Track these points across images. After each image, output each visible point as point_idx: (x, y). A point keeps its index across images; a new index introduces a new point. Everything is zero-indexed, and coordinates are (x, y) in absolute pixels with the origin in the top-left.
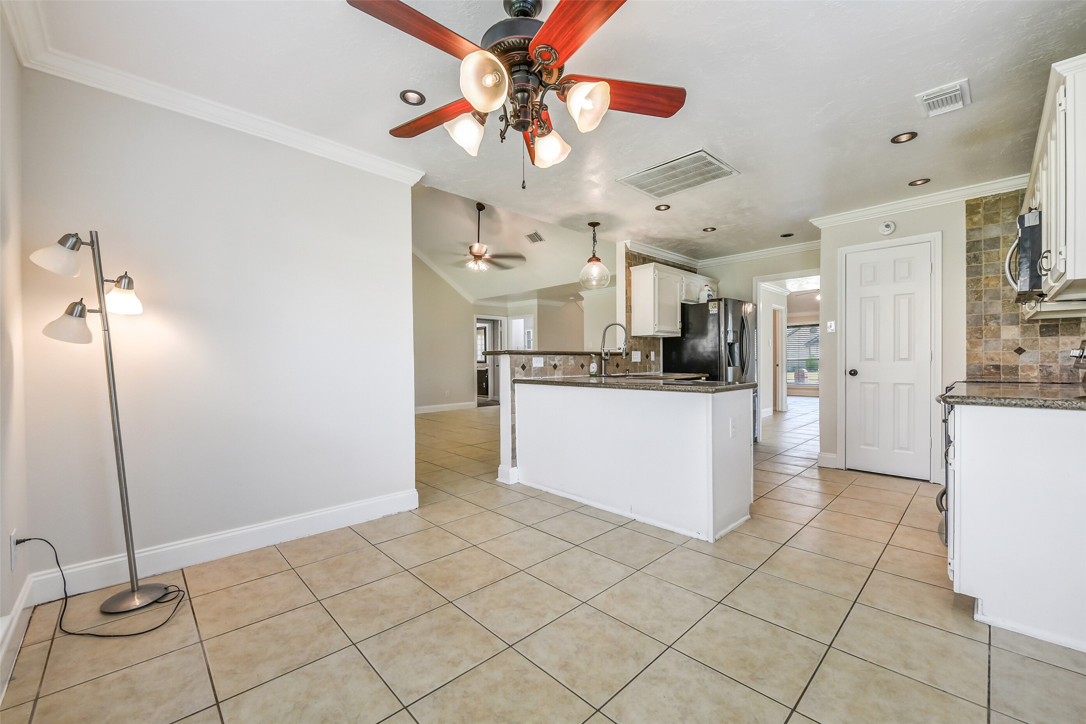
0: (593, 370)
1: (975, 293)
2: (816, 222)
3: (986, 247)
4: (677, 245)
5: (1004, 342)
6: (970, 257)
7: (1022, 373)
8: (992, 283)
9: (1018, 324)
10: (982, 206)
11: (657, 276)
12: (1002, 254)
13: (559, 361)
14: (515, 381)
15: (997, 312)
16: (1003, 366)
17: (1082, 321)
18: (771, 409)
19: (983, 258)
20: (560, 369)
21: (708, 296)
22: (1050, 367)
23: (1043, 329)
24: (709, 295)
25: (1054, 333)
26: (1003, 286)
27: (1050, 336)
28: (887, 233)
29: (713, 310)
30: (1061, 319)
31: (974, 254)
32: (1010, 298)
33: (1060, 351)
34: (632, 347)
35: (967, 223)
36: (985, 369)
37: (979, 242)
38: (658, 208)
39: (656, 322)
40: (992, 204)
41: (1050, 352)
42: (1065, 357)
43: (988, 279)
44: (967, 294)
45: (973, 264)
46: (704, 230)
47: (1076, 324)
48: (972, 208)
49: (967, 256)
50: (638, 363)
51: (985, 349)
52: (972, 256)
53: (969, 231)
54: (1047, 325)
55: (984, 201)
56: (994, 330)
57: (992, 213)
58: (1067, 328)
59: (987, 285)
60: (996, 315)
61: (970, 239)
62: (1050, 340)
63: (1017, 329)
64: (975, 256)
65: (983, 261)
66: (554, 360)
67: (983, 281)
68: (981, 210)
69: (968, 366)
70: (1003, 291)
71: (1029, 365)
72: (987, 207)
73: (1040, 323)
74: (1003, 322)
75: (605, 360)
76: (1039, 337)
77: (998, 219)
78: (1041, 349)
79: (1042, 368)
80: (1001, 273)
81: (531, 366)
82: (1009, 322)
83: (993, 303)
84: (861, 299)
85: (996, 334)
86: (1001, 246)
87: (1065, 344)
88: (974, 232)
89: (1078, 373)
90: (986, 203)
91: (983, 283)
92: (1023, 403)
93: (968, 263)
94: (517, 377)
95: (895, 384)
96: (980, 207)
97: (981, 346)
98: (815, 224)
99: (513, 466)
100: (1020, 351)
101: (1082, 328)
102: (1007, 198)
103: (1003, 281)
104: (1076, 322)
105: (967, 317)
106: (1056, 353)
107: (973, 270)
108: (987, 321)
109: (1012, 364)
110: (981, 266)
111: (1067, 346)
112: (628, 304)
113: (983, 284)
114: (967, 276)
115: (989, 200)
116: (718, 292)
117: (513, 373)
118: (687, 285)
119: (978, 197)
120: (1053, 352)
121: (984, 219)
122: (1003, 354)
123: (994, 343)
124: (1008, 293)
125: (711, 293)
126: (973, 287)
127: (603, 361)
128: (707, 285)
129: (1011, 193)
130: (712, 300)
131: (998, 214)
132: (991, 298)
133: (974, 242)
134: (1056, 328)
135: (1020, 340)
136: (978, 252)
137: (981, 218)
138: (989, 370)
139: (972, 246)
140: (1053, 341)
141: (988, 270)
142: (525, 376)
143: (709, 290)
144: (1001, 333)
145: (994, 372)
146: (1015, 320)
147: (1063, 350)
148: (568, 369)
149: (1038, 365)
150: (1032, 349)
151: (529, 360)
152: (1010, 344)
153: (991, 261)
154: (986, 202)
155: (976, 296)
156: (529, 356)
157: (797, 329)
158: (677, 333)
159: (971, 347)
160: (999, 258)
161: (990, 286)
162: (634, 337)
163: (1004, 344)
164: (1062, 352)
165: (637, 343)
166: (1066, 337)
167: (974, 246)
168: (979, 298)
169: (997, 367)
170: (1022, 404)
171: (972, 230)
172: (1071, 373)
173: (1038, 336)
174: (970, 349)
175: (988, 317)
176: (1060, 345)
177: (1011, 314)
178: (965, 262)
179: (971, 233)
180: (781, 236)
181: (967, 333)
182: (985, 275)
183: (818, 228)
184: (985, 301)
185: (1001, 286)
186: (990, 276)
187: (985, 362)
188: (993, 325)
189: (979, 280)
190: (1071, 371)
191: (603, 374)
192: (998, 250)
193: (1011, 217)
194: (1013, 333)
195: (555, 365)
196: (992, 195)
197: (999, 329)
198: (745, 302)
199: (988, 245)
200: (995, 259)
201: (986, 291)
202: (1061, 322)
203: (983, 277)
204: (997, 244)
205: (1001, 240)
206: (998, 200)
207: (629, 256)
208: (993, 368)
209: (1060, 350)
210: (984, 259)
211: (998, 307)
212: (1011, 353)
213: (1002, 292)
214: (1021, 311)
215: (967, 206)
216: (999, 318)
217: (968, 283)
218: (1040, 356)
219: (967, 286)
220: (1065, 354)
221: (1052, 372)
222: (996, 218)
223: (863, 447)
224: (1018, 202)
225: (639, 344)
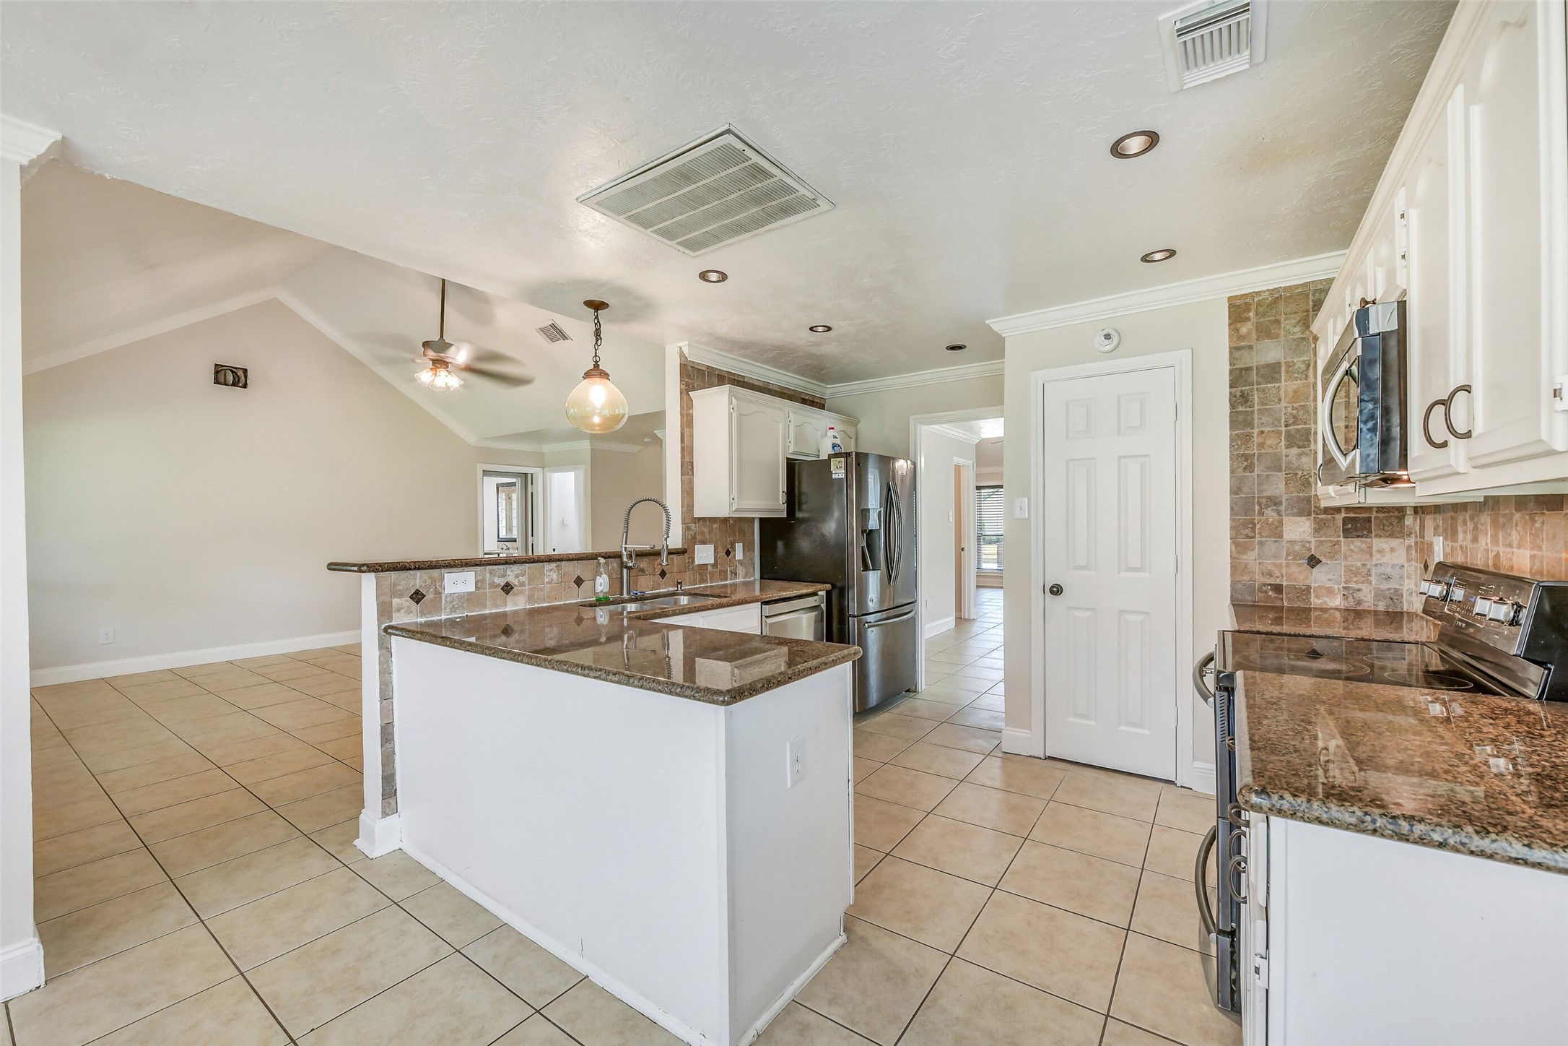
0: (601, 588)
1: (1243, 460)
2: (997, 325)
3: (1260, 379)
4: (779, 356)
5: (1289, 544)
6: (1235, 396)
7: (1316, 600)
8: (1269, 442)
9: (1310, 515)
10: (1254, 307)
11: (735, 408)
12: (1285, 392)
13: (517, 576)
14: (389, 630)
15: (1277, 493)
16: (1287, 586)
17: (1408, 513)
18: (952, 618)
19: (1256, 398)
20: (522, 592)
21: (833, 448)
22: (1359, 590)
23: (1347, 525)
24: (834, 446)
25: (1365, 532)
26: (1287, 448)
27: (1358, 537)
28: (1108, 348)
29: (837, 472)
30: (1375, 509)
31: (1241, 392)
32: (1297, 468)
33: (1373, 564)
34: (694, 538)
35: (1231, 337)
36: (1260, 590)
37: (1248, 369)
38: (703, 276)
39: (735, 494)
40: (1269, 305)
41: (1359, 564)
42: (1381, 574)
43: (1263, 435)
44: (1231, 459)
45: (1241, 409)
46: (811, 329)
47: (1397, 517)
48: (1239, 310)
49: (1231, 393)
50: (709, 567)
51: (1260, 557)
52: (1238, 394)
53: (1234, 350)
54: (1354, 518)
55: (1256, 300)
56: (1272, 523)
57: (1269, 321)
58: (1384, 525)
59: (1261, 445)
60: (1276, 497)
61: (1234, 365)
62: (1359, 544)
63: (1307, 523)
64: (1243, 395)
65: (1256, 404)
66: (504, 576)
67: (1255, 439)
68: (1251, 314)
69: (1233, 584)
70: (1287, 456)
71: (1328, 586)
72: (1261, 309)
73: (1343, 515)
74: (1286, 510)
75: (629, 568)
76: (1341, 539)
77: (1277, 331)
78: (1345, 558)
79: (1348, 591)
80: (1283, 425)
81: (438, 593)
82: (1295, 511)
83: (1272, 478)
84: (1068, 461)
85: (1276, 531)
86: (1283, 378)
87: (1381, 552)
88: (1241, 352)
89: (1401, 602)
90: (1259, 304)
91: (1256, 440)
92: (1463, 844)
93: (1232, 406)
94: (398, 620)
95: (1121, 612)
96: (1249, 310)
97: (1253, 550)
98: (995, 327)
99: (385, 814)
100: (1313, 562)
101: (1408, 525)
102: (1291, 297)
103: (1286, 440)
104: (1398, 515)
105: (1232, 500)
106: (1368, 567)
107: (1241, 418)
108: (1261, 508)
109: (1300, 584)
110: (1252, 412)
111: (1384, 556)
112: (687, 459)
113: (1255, 444)
114: (1232, 428)
115: (1264, 299)
116: (856, 439)
117: (384, 610)
118: (798, 427)
119: (1247, 292)
120: (1363, 564)
121: (1257, 331)
122: (1288, 566)
123: (1274, 546)
124: (1294, 461)
125: (838, 441)
126: (1240, 447)
127: (625, 570)
128: (833, 428)
129: (1298, 288)
130: (836, 455)
131: (1277, 322)
132: (1268, 468)
133: (1241, 370)
134: (1368, 525)
135: (1313, 543)
136: (1247, 388)
137: (1251, 329)
138: (1266, 592)
139: (1238, 377)
140: (1364, 546)
141: (1264, 420)
142: (422, 614)
143: (835, 437)
144: (1284, 530)
145: (1273, 596)
146: (1306, 507)
147: (1379, 562)
148: (542, 590)
149: (1341, 587)
150: (1332, 558)
151: (433, 581)
152: (1297, 548)
153: (1267, 404)
154: (1259, 301)
155: (1245, 463)
156: (435, 573)
157: (995, 490)
158: (781, 511)
159: (1238, 552)
160: (1280, 400)
161: (1266, 447)
162: (699, 519)
163: (1288, 549)
164: (1376, 565)
165: (706, 530)
166: (1382, 540)
167: (1241, 377)
168: (1249, 468)
169: (1278, 588)
170: (1459, 847)
171: (1238, 349)
172: (1391, 602)
173: (1340, 536)
174: (1236, 555)
175: (1263, 501)
176: (1374, 553)
177: (1299, 497)
178: (1228, 404)
179: (1237, 354)
180: (947, 348)
181: (1231, 528)
182: (1258, 427)
183: (1000, 335)
184: (1260, 473)
185: (1284, 447)
186: (1266, 430)
187: (1260, 579)
188: (1270, 514)
189: (1250, 436)
190: (1391, 599)
191: (625, 595)
192: (1278, 385)
193: (1297, 329)
194: (1301, 529)
195: (507, 585)
196: (1268, 290)
197: (1281, 522)
198: (894, 459)
199: (1263, 376)
200: (1274, 401)
201: (1260, 455)
202: (1374, 514)
203: (1256, 431)
204: (1277, 376)
205: (1283, 368)
206: (1277, 299)
207: (687, 370)
208: (1271, 589)
209: (1375, 562)
210: (1256, 400)
211: (1279, 485)
212: (1300, 565)
213: (1284, 458)
214: (1313, 493)
215: (1231, 306)
216: (1280, 503)
217: (1232, 440)
218: (1343, 572)
219: (1232, 446)
220: (1381, 570)
221: (1362, 600)
222: (1275, 329)
223: (1071, 719)
224: (1308, 303)
225: (711, 531)
